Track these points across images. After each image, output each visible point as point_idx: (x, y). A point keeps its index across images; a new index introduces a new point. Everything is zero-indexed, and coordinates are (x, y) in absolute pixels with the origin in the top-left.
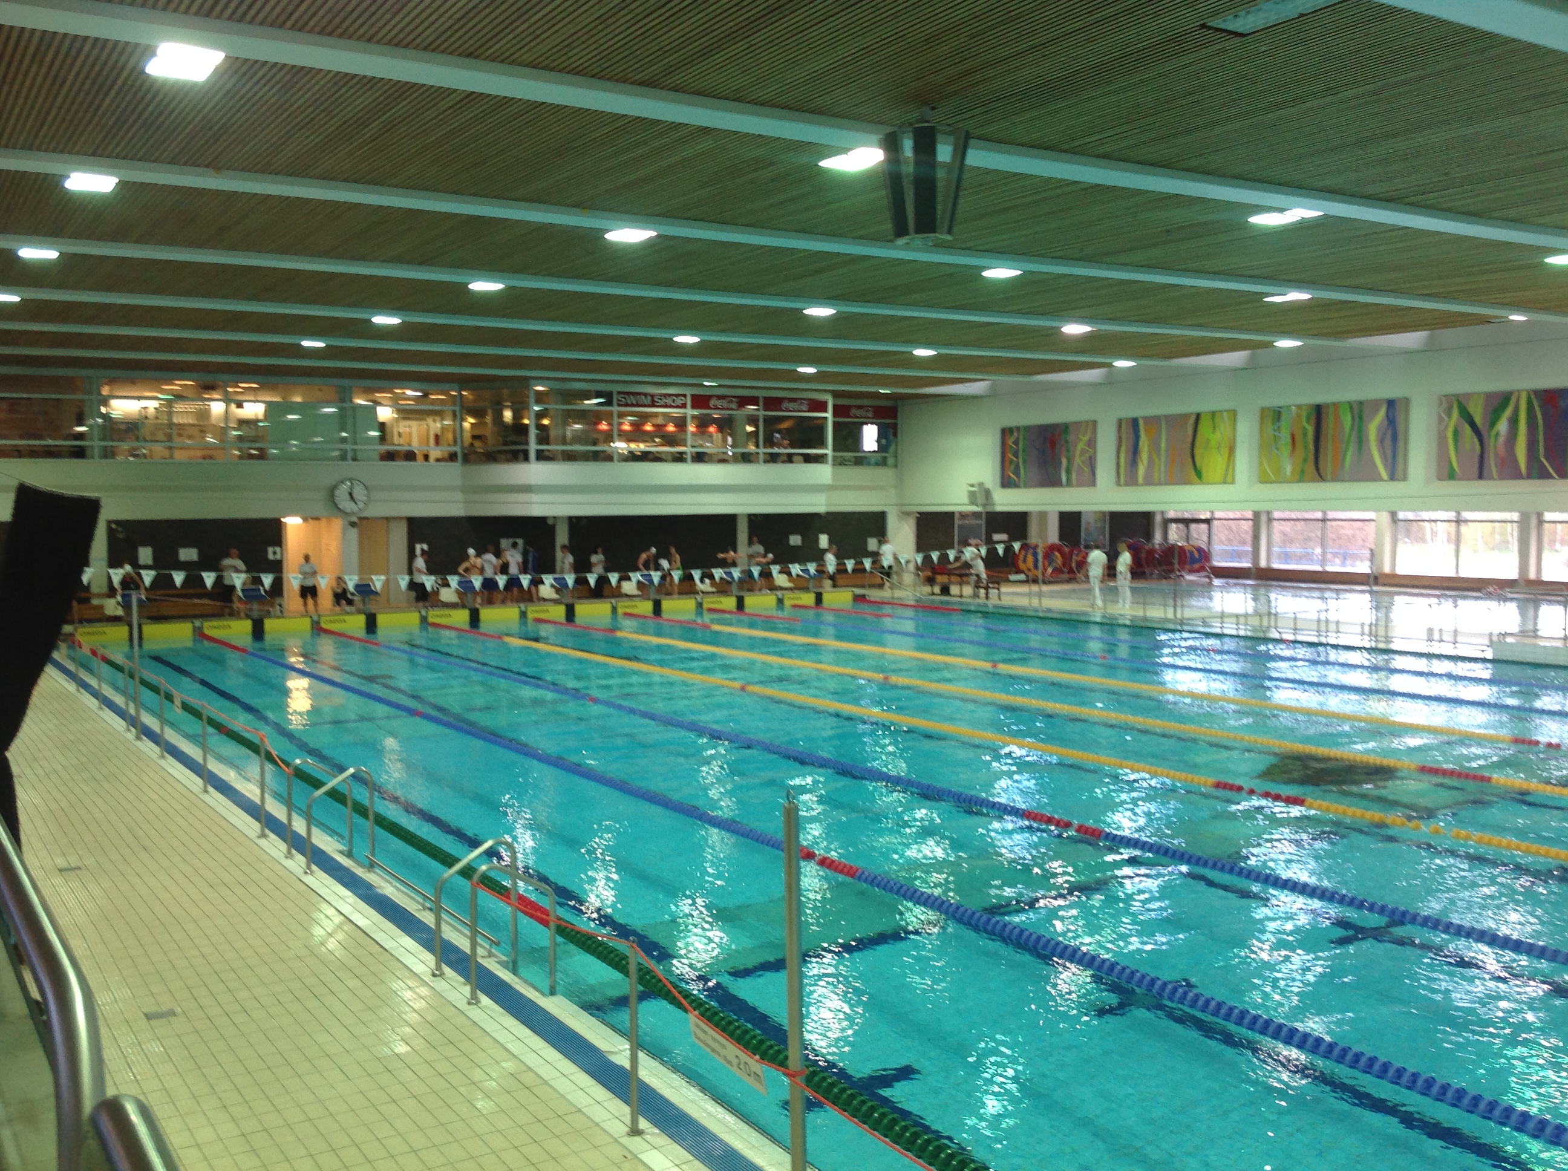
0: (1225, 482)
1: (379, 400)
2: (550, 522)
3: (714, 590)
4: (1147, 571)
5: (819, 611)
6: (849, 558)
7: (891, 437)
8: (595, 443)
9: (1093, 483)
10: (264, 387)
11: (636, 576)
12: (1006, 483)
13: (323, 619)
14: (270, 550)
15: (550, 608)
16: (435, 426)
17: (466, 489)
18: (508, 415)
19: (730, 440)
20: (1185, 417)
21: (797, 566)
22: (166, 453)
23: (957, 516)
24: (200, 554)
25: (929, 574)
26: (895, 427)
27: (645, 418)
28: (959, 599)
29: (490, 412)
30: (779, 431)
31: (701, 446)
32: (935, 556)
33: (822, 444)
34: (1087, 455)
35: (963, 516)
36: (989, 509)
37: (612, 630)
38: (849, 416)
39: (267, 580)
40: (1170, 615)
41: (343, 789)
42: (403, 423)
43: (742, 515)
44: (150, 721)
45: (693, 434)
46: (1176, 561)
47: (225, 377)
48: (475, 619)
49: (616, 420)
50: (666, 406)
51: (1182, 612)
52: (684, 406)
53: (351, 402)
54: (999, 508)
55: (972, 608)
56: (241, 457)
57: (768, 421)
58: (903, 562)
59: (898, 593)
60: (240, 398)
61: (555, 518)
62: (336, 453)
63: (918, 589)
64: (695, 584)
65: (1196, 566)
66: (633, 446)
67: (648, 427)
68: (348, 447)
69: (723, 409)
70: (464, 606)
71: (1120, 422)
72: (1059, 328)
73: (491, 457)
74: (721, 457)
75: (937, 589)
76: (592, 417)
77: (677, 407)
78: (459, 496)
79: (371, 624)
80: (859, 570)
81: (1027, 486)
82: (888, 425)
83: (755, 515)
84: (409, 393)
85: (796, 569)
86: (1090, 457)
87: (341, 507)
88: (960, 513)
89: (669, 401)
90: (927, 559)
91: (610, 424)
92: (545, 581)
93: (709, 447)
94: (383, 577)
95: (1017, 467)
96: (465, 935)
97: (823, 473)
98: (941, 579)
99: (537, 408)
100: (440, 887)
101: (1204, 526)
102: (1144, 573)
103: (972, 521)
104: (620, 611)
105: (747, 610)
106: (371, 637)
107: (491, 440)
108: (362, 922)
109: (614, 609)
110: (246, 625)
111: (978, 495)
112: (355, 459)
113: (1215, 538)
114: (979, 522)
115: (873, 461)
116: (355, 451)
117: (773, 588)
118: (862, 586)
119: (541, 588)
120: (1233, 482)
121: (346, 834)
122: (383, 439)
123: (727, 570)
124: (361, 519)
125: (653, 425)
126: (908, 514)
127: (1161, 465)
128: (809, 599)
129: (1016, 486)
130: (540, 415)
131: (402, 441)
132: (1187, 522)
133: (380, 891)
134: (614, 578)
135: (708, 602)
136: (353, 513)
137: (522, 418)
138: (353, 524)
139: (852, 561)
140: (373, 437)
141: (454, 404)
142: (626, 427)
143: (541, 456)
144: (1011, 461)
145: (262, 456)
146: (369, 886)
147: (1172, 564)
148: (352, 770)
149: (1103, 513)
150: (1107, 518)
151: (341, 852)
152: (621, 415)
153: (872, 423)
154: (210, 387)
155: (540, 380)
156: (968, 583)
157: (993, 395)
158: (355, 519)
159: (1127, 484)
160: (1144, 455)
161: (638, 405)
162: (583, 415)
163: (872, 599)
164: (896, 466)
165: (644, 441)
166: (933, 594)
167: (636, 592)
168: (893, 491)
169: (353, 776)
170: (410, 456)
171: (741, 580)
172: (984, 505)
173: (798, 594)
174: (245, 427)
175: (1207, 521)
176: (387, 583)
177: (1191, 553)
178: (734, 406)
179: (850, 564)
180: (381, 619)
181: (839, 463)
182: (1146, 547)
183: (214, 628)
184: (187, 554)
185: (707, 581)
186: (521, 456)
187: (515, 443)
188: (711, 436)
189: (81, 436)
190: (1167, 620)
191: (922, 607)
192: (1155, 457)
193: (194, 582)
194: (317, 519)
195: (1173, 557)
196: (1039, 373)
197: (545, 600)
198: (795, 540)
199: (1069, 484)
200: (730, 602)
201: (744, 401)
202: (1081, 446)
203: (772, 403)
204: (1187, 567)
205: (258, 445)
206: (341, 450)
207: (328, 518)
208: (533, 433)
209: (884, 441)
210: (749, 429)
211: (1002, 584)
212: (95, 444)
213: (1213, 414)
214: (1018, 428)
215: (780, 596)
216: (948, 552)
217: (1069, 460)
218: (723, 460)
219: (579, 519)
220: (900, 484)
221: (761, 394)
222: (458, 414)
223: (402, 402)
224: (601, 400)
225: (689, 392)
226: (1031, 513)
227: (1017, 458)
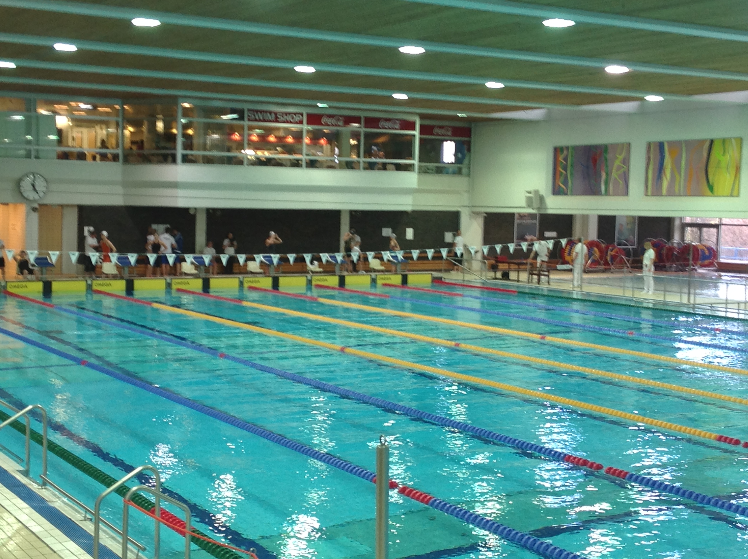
0: (732, 196)
1: (58, 111)
2: (192, 212)
3: (321, 270)
4: (668, 265)
5: (404, 289)
6: (430, 248)
7: (466, 152)
8: (229, 150)
9: (626, 193)
11: (260, 257)
12: (557, 191)
13: (9, 284)
15: (189, 281)
16: (102, 132)
17: (125, 184)
18: (160, 125)
19: (337, 150)
20: (701, 142)
23: (516, 216)
25: (493, 262)
26: (469, 144)
27: (269, 131)
28: (516, 283)
29: (146, 123)
30: (376, 145)
31: (314, 155)
32: (498, 248)
33: (410, 155)
34: (622, 170)
35: (522, 216)
36: (542, 212)
37: (240, 300)
38: (432, 134)
40: (685, 300)
41: (24, 421)
42: (76, 130)
43: (345, 211)
45: (308, 145)
46: (691, 257)
48: (130, 289)
49: (246, 132)
50: (287, 122)
51: (695, 300)
52: (301, 122)
53: (35, 111)
54: (550, 212)
55: (527, 291)
57: (368, 136)
58: (473, 252)
59: (468, 277)
61: (196, 209)
62: (22, 152)
63: (484, 274)
64: (306, 265)
65: (706, 262)
66: (260, 153)
67: (272, 139)
68: (33, 147)
69: (333, 125)
70: (122, 278)
71: (649, 145)
72: (604, 69)
73: (146, 159)
74: (330, 164)
75: (499, 275)
76: (227, 130)
77: (297, 123)
78: (120, 190)
79: (47, 290)
80: (438, 257)
81: (572, 194)
82: (463, 142)
83: (356, 211)
84: (83, 106)
86: (624, 173)
87: (25, 195)
88: (519, 214)
89: (289, 118)
90: (492, 250)
91: (241, 135)
92: (187, 259)
93: (320, 156)
94: (58, 253)
95: (566, 177)
96: (118, 542)
97: (411, 179)
98: (501, 266)
99: (183, 121)
100: (100, 502)
101: (714, 230)
102: (665, 267)
103: (529, 221)
104: (246, 285)
105: (347, 287)
107: (146, 145)
108: (36, 529)
109: (241, 283)
111: (534, 200)
112: (37, 157)
113: (722, 240)
114: (534, 221)
115: (451, 170)
116: (37, 151)
117: (369, 270)
118: (440, 271)
119: (183, 264)
120: (738, 196)
121: (24, 457)
122: (60, 142)
123: (332, 254)
124: (41, 205)
125: (276, 137)
126: (477, 214)
127: (681, 180)
128: (397, 279)
129: (565, 194)
130: (185, 127)
131: (75, 144)
132: (700, 226)
133: (51, 505)
134: (242, 258)
135: (317, 280)
136: (35, 201)
137: (172, 128)
138: (34, 210)
139: (433, 250)
140: (52, 141)
141: (117, 116)
142: (255, 138)
143: (186, 159)
144: (561, 173)
146: (42, 500)
147: (688, 260)
148: (30, 407)
149: (634, 217)
150: (637, 221)
151: (19, 471)
152: (251, 128)
153: (451, 140)
155: (187, 98)
156: (525, 270)
157: (548, 120)
158: (36, 205)
159: (653, 195)
160: (668, 172)
161: (264, 121)
162: (220, 128)
163: (447, 281)
164: (469, 175)
165: (268, 150)
166: (496, 279)
167: (259, 270)
168: (466, 195)
169: (30, 412)
170: (81, 156)
171: (343, 263)
172: (539, 209)
173: (388, 275)
175: (716, 226)
176: (60, 257)
177: (703, 251)
178: (341, 123)
179: (430, 253)
180: (56, 286)
181: (423, 171)
182: (667, 246)
185: (316, 263)
186: (170, 159)
187: (167, 148)
188: (322, 146)
190: (683, 305)
191: (485, 288)
192: (676, 174)
194: (7, 204)
195: (689, 254)
196: (585, 104)
197: (186, 274)
198: (387, 232)
199: (607, 193)
200: (333, 281)
201: (348, 120)
202: (617, 163)
203: (371, 122)
204: (700, 262)
206: (26, 150)
207: (15, 204)
208: (180, 140)
209: (460, 155)
210: (353, 142)
213: (724, 141)
214: (567, 148)
215: (373, 276)
216: (509, 245)
217: (607, 174)
218: (331, 167)
219: (215, 210)
220: (471, 190)
221: (362, 114)
222: (120, 124)
223: (76, 113)
224: (235, 116)
225: (305, 111)
226: (576, 215)
227: (566, 172)
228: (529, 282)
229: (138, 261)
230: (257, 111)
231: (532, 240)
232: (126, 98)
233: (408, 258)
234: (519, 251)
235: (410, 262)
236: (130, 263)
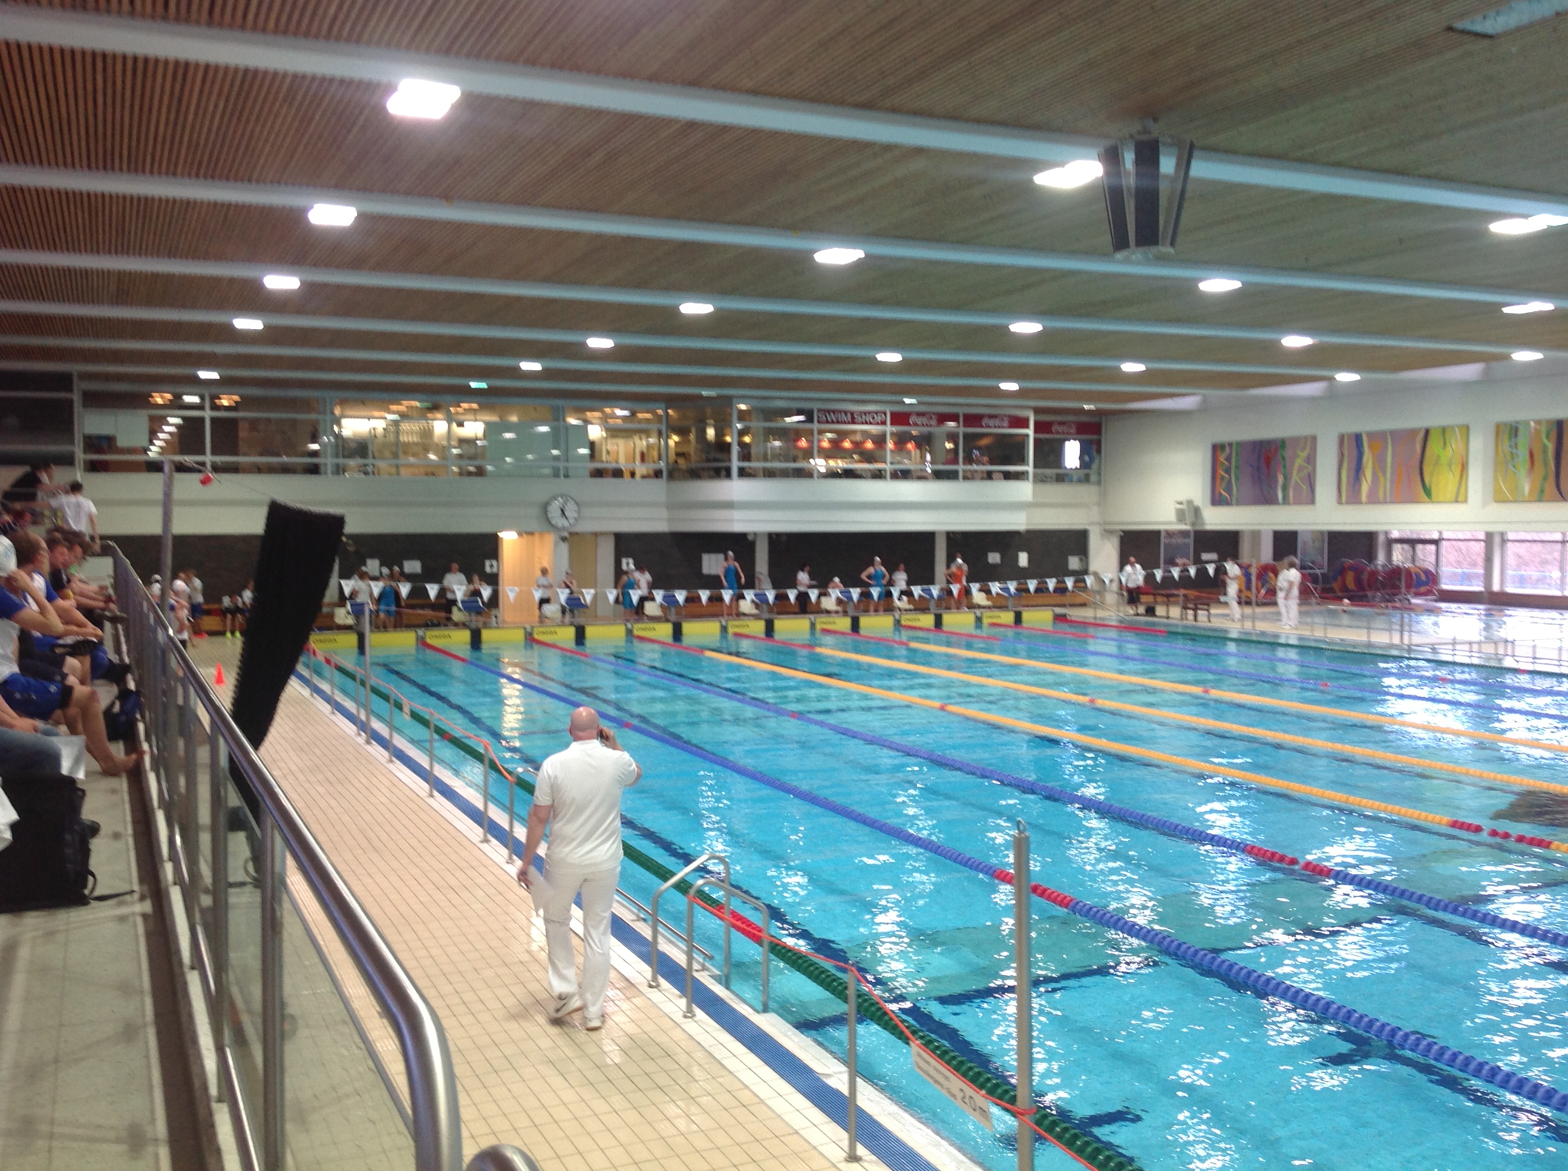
0: (1457, 502)
1: (590, 419)
2: (751, 538)
3: (911, 607)
4: (1369, 594)
5: (1019, 630)
6: (1050, 577)
7: (1095, 453)
8: (795, 460)
9: (1312, 501)
10: (483, 407)
12: (1217, 500)
13: (534, 630)
14: (488, 563)
15: (750, 623)
16: (641, 443)
17: (671, 506)
18: (711, 433)
19: (928, 457)
20: (1413, 432)
21: (997, 584)
22: (393, 470)
23: (1163, 535)
24: (423, 567)
26: (1099, 443)
27: (842, 435)
28: (1165, 621)
29: (693, 430)
30: (979, 448)
31: (899, 463)
33: (1022, 460)
34: (1305, 472)
35: (1170, 534)
36: (1198, 528)
37: (811, 646)
38: (1051, 432)
39: (486, 592)
40: (1396, 640)
42: (610, 441)
43: (940, 532)
44: (377, 725)
45: (891, 451)
46: (1403, 584)
47: (449, 398)
48: (677, 634)
49: (815, 437)
50: (866, 423)
51: (1410, 639)
52: (884, 423)
53: (564, 420)
54: (1209, 527)
55: (1180, 630)
56: (461, 474)
57: (967, 437)
58: (1107, 581)
59: (1100, 613)
60: (461, 418)
61: (755, 534)
62: (547, 471)
63: (1122, 609)
64: (892, 601)
65: (1423, 589)
66: (832, 463)
67: (847, 444)
68: (561, 465)
69: (923, 425)
70: (667, 621)
71: (1342, 438)
72: (1279, 341)
73: (695, 474)
74: (920, 474)
75: (1141, 610)
76: (791, 435)
77: (878, 424)
78: (664, 513)
79: (580, 636)
80: (1061, 590)
81: (1239, 503)
82: (1091, 442)
83: (954, 533)
84: (619, 412)
85: (995, 587)
86: (1309, 475)
87: (553, 522)
88: (1167, 531)
89: (869, 418)
91: (810, 441)
92: (747, 597)
93: (907, 464)
94: (592, 591)
95: (1229, 482)
96: (681, 950)
97: (1024, 490)
99: (739, 426)
100: (656, 900)
101: (1433, 547)
102: (1366, 596)
103: (1181, 540)
104: (818, 627)
105: (945, 628)
106: (580, 649)
107: (694, 458)
109: (813, 626)
110: (465, 635)
111: (1186, 513)
112: (566, 476)
113: (1443, 559)
114: (1187, 540)
115: (1075, 478)
116: (567, 468)
117: (972, 606)
118: (1064, 606)
119: (742, 603)
120: (1465, 501)
122: (592, 456)
123: (926, 587)
124: (571, 534)
125: (852, 442)
126: (1111, 532)
127: (1386, 483)
128: (1008, 617)
129: (1228, 503)
130: (742, 433)
131: (609, 459)
132: (1412, 542)
134: (813, 594)
135: (906, 620)
136: (564, 528)
137: (724, 435)
138: (564, 539)
139: (1054, 580)
140: (583, 455)
141: (660, 422)
142: (825, 444)
143: (743, 473)
144: (1223, 478)
145: (480, 472)
147: (1399, 588)
149: (1322, 533)
150: (1326, 539)
152: (821, 432)
153: (1074, 439)
154: (435, 408)
155: (743, 399)
156: (1176, 603)
157: (1204, 409)
158: (566, 534)
159: (1348, 503)
160: (1368, 473)
161: (838, 422)
162: (783, 433)
163: (1073, 619)
164: (1099, 483)
165: (842, 458)
166: (1138, 615)
168: (1095, 509)
170: (618, 473)
171: (940, 598)
172: (1193, 524)
173: (996, 613)
174: (465, 446)
175: (1435, 542)
176: (595, 597)
177: (1418, 575)
178: (934, 422)
179: (1051, 583)
180: (590, 631)
181: (1039, 480)
182: (1369, 569)
183: (435, 637)
184: (413, 566)
185: (905, 598)
186: (724, 473)
187: (719, 461)
188: (909, 452)
189: (315, 454)
190: (1392, 646)
191: (1124, 627)
192: (1380, 475)
193: (418, 593)
194: (531, 534)
195: (1400, 579)
196: (1253, 387)
197: (745, 615)
198: (994, 558)
199: (1286, 501)
200: (927, 620)
201: (943, 418)
202: (1299, 462)
203: (972, 420)
204: (1414, 590)
205: (477, 463)
206: (553, 468)
207: (541, 534)
208: (735, 450)
209: (1087, 458)
210: (949, 446)
211: (1212, 605)
212: (328, 461)
213: (1444, 430)
214: (1230, 445)
215: (978, 614)
216: (1155, 571)
217: (1285, 478)
218: (922, 477)
219: (778, 535)
220: (1103, 501)
221: (961, 411)
222: (664, 432)
223: (610, 421)
224: (801, 418)
225: (888, 409)
226: (1243, 532)
227: (1229, 475)
228: (1182, 619)
229: (688, 600)
230: (829, 412)
231: (1184, 565)
232: (670, 401)
233: (1023, 590)
234: (1168, 580)
235: (1024, 594)
236: (677, 601)
